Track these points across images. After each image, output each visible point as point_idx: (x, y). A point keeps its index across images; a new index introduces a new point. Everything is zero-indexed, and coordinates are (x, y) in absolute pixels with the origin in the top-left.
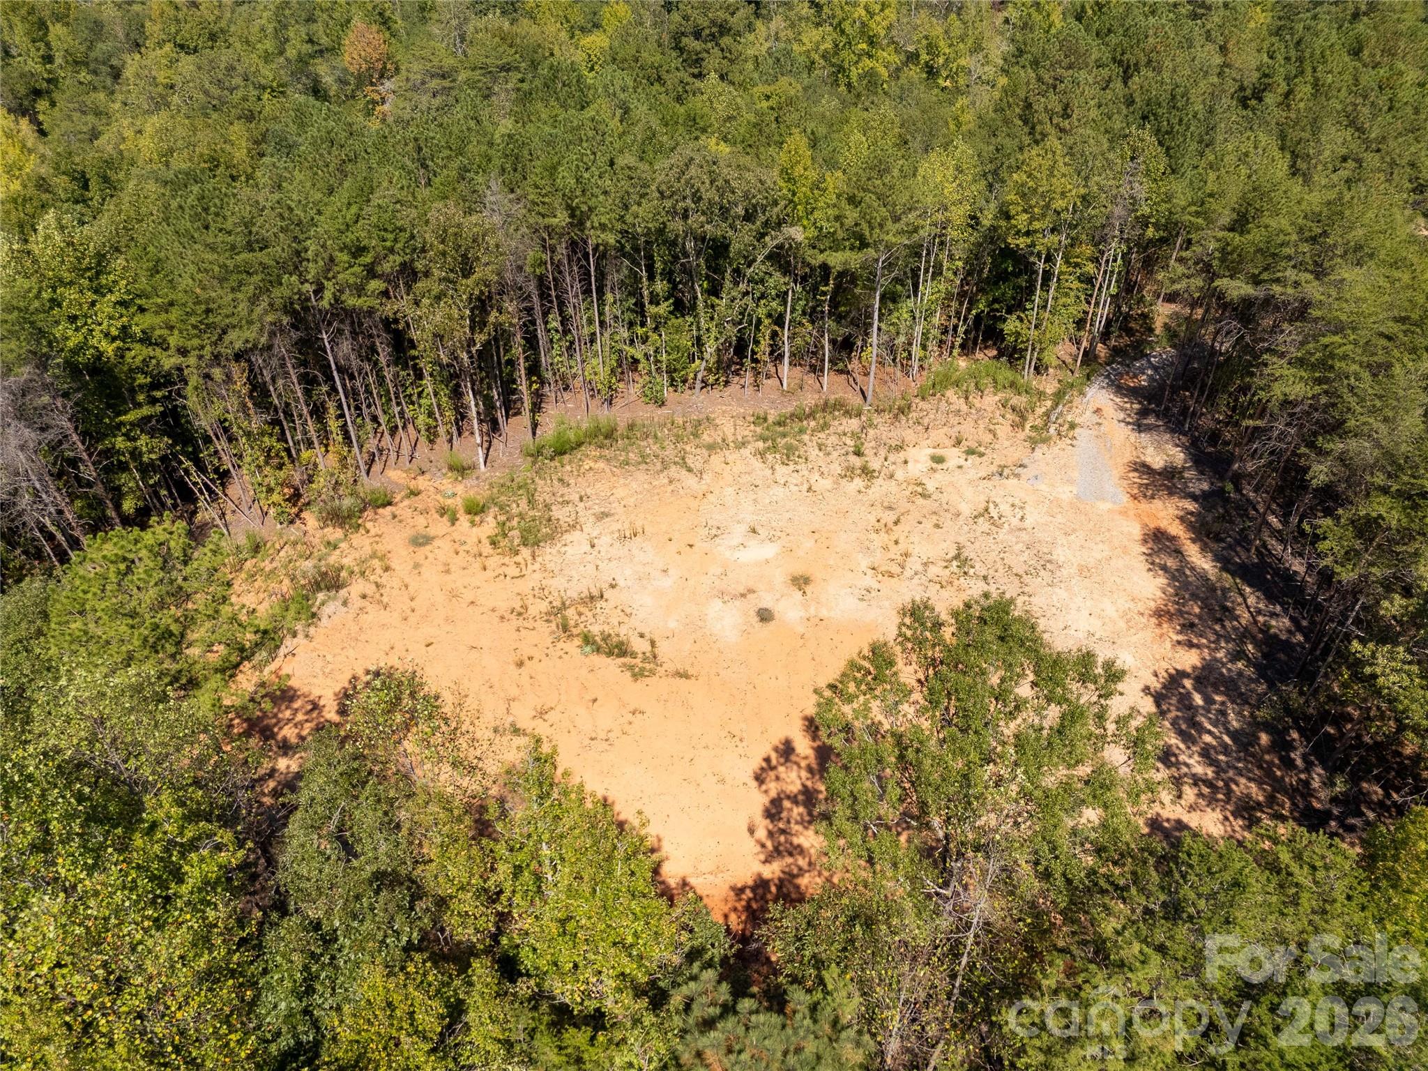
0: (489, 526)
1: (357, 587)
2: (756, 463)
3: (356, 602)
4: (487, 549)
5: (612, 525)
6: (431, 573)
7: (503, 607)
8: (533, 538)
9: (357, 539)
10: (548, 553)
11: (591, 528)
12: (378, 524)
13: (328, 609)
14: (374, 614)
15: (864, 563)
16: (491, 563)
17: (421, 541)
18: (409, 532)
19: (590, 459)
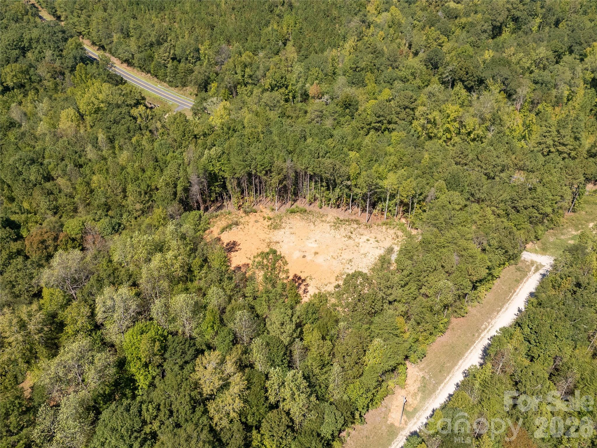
0: (270, 223)
1: (241, 226)
2: (329, 228)
3: (239, 229)
4: (266, 227)
5: (291, 230)
6: (254, 228)
7: (262, 238)
8: (275, 228)
9: (247, 218)
10: (276, 232)
11: (287, 229)
12: (252, 216)
13: (234, 229)
14: (241, 232)
15: (332, 254)
16: (265, 230)
17: (256, 221)
18: (256, 219)
19: (297, 216)
